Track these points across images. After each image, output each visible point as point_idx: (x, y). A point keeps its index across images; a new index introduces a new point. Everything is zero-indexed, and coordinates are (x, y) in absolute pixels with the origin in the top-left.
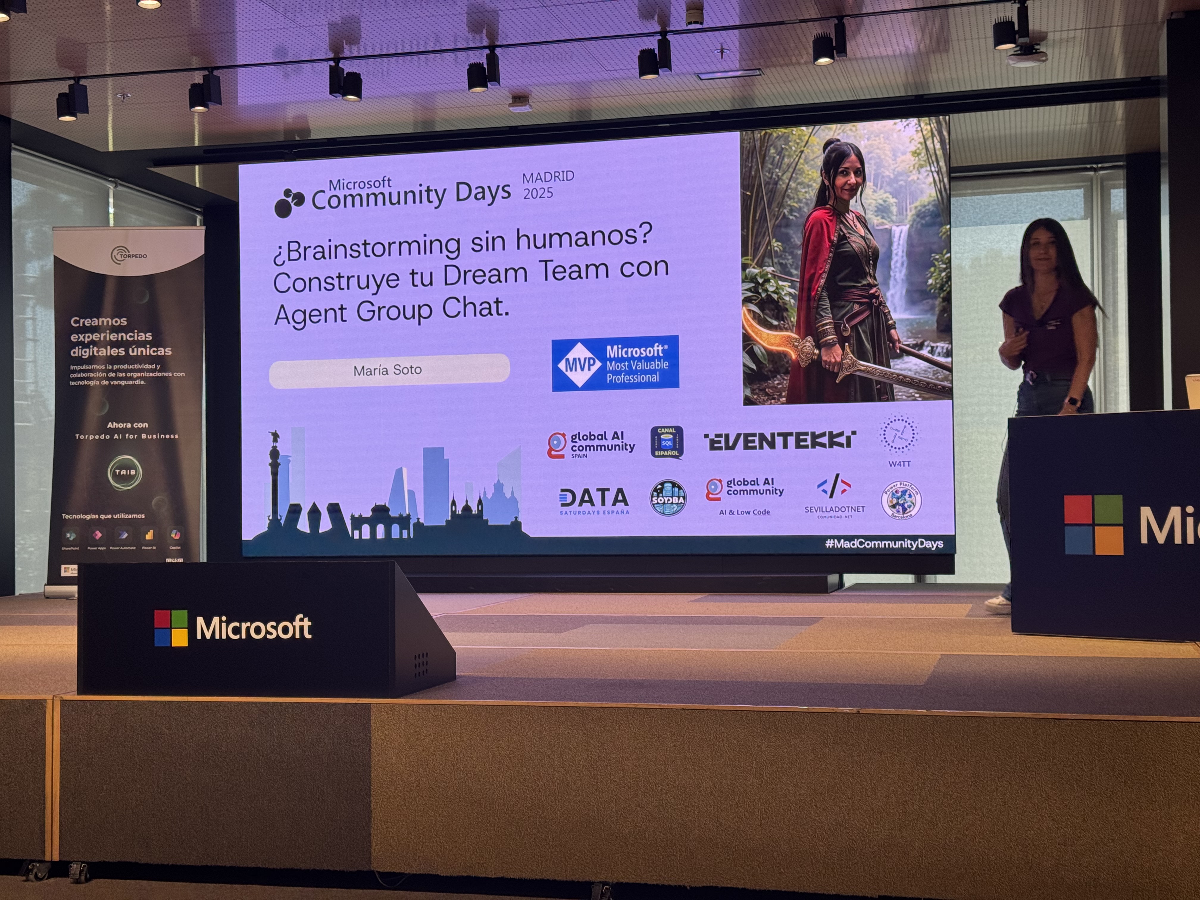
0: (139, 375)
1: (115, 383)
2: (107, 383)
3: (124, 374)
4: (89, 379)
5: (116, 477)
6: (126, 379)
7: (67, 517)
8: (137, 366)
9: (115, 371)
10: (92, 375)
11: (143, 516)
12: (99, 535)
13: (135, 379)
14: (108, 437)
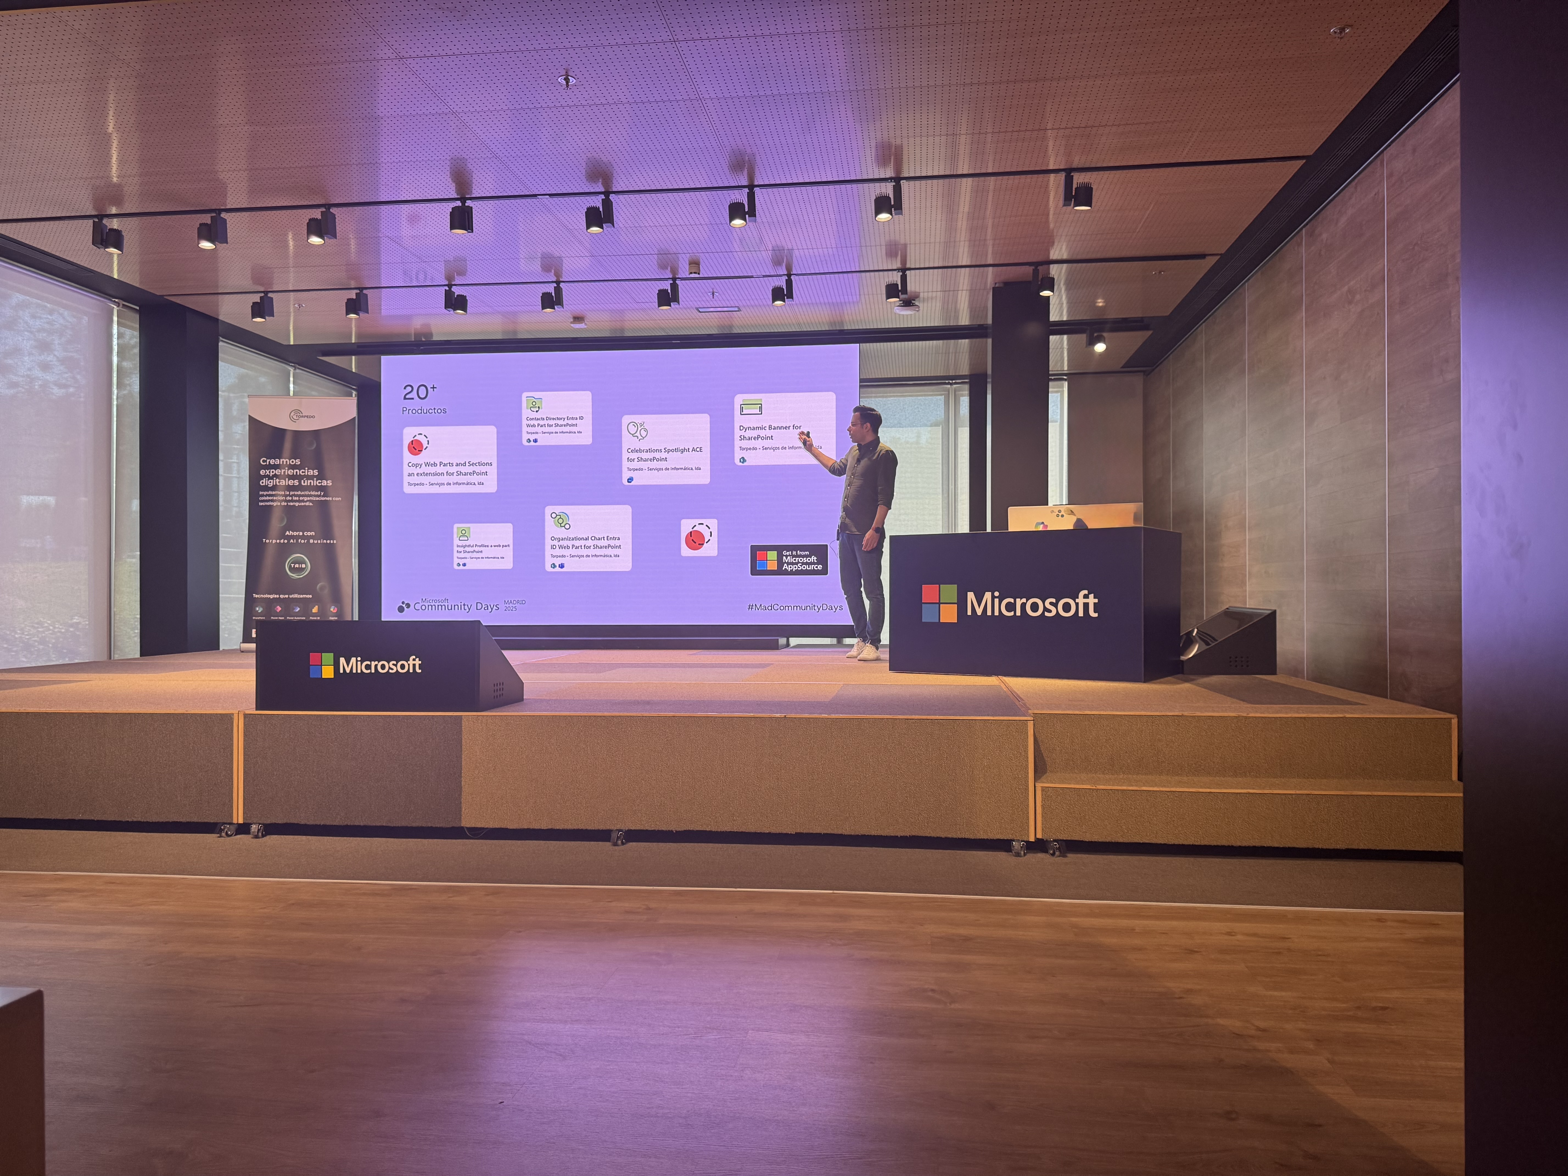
0: (308, 499)
1: (292, 504)
2: (286, 504)
3: (298, 498)
4: (272, 501)
5: (290, 569)
6: (299, 501)
7: (257, 596)
8: (307, 493)
9: (292, 496)
10: (275, 498)
11: (311, 596)
12: (279, 609)
13: (306, 502)
14: (286, 541)
